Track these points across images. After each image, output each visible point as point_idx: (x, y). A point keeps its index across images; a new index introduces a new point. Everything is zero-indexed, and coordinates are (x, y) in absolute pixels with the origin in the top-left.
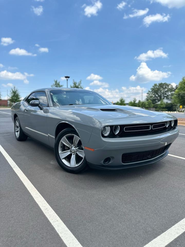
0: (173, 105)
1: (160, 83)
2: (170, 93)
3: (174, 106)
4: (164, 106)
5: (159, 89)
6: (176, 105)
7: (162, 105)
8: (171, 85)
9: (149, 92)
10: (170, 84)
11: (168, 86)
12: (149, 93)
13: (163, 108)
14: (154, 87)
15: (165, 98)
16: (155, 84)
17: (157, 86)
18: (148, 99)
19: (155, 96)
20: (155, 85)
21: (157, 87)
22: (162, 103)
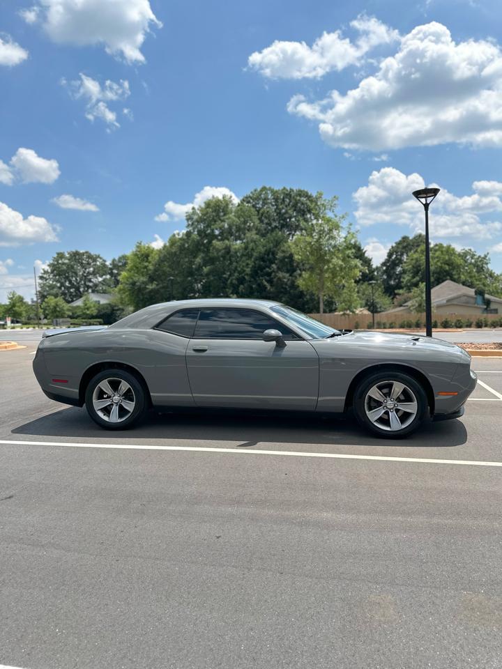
0: (116, 308)
1: (74, 251)
2: (100, 279)
3: (118, 312)
4: (95, 312)
5: (70, 267)
6: (123, 310)
7: (88, 309)
8: (101, 258)
9: (46, 272)
10: (99, 257)
11: (95, 260)
12: (45, 276)
13: (93, 317)
14: (57, 261)
15: (90, 291)
16: (58, 254)
17: (66, 258)
18: (45, 293)
19: (62, 285)
20: (61, 256)
21: (67, 261)
22: (88, 305)
